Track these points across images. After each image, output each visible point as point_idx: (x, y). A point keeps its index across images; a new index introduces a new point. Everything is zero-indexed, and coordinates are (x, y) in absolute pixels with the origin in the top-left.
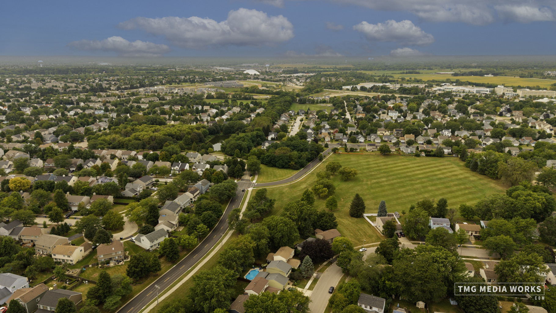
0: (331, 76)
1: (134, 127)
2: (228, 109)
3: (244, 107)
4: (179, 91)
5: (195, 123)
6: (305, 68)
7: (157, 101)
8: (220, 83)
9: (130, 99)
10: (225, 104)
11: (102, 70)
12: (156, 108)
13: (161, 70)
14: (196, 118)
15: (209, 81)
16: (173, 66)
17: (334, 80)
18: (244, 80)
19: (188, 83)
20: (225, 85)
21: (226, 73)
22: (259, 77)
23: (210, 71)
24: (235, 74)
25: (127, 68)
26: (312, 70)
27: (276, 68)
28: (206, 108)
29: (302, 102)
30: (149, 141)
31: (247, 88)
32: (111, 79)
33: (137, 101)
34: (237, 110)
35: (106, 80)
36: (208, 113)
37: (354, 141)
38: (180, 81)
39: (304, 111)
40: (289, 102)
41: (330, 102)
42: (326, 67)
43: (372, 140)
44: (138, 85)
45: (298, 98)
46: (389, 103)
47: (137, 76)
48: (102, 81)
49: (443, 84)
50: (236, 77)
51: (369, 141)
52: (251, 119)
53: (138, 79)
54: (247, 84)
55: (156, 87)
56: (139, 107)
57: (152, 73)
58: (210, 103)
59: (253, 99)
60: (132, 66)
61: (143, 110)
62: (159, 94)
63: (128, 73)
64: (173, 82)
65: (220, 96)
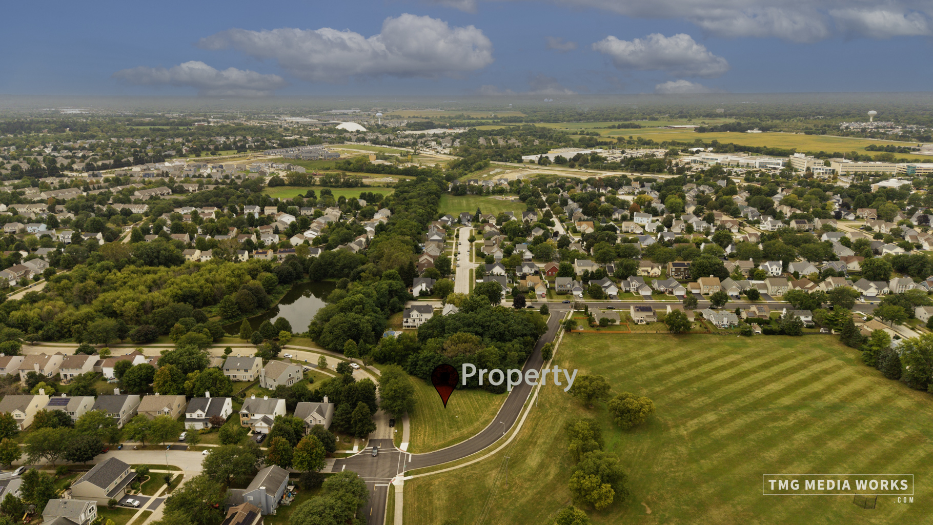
0: (495, 135)
1: (104, 273)
2: (315, 212)
3: (348, 207)
4: (214, 171)
5: (247, 252)
6: (444, 118)
7: (167, 197)
8: (293, 152)
9: (111, 193)
10: (308, 202)
11: (61, 126)
12: (164, 216)
13: (181, 124)
14: (249, 242)
15: (274, 148)
16: (205, 116)
17: (501, 142)
18: (339, 143)
19: (232, 152)
20: (303, 155)
21: (305, 129)
22: (368, 138)
23: (273, 126)
24: (321, 131)
25: (113, 122)
26: (458, 121)
27: (393, 117)
28: (268, 210)
29: (460, 192)
30: (137, 316)
31: (348, 162)
32: (77, 146)
33: (125, 198)
34: (335, 216)
35: (66, 148)
36: (274, 225)
37: (597, 294)
38: (217, 149)
39: (471, 216)
40: (435, 194)
41: (511, 192)
42: (479, 115)
43: (632, 291)
44: (131, 159)
45: (450, 185)
46: (620, 192)
47: (132, 137)
48: (59, 151)
49: (695, 149)
50: (324, 137)
51: (626, 291)
52: (367, 239)
53: (134, 146)
54: (347, 152)
55: (167, 164)
56: (127, 213)
57: (163, 130)
58: (277, 200)
59: (363, 186)
60: (125, 116)
61: (137, 219)
62: (172, 180)
63: (116, 130)
64: (203, 149)
65: (298, 181)
